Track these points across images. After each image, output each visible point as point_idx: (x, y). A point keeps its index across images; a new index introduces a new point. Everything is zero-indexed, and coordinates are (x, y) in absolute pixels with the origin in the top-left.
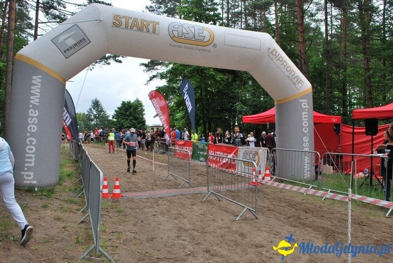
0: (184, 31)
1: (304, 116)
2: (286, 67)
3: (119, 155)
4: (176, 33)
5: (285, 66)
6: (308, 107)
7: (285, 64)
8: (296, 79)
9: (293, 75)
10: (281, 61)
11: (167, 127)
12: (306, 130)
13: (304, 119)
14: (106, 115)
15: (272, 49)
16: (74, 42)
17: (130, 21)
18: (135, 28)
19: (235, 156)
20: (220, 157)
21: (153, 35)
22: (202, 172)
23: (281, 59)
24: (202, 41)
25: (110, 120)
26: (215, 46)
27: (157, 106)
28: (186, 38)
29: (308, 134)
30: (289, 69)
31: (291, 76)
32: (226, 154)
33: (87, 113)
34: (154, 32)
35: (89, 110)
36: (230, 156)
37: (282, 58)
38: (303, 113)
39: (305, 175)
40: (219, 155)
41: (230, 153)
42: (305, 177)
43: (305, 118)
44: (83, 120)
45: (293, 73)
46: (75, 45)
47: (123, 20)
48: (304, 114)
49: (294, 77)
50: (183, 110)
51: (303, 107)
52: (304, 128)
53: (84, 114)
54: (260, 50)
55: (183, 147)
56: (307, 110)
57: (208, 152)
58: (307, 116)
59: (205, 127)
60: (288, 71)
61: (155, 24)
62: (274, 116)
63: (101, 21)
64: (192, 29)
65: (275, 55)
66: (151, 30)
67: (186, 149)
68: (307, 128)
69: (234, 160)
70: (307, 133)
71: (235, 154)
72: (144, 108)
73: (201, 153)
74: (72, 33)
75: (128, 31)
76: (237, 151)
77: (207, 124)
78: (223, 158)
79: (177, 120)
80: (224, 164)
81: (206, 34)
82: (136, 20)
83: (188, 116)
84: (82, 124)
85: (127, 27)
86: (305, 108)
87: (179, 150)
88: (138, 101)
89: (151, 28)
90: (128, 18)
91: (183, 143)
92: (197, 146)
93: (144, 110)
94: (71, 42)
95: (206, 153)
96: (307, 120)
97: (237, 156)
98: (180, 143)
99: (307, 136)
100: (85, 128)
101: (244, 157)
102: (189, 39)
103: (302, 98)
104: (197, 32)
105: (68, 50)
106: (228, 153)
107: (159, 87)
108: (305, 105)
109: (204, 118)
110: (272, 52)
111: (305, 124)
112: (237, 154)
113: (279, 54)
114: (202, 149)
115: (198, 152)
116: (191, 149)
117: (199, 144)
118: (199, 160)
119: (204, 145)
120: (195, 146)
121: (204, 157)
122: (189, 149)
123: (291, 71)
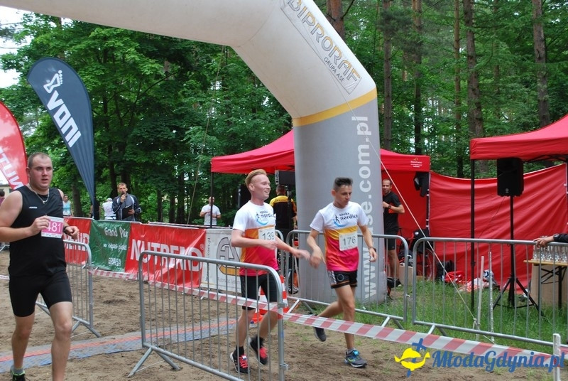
1: (361, 155)
2: (321, 39)
5: (319, 36)
6: (370, 133)
7: (319, 31)
8: (343, 69)
9: (337, 58)
10: (310, 24)
12: (366, 186)
13: (361, 162)
19: (198, 252)
20: (160, 256)
22: (118, 293)
23: (310, 19)
29: (370, 197)
30: (327, 44)
31: (332, 60)
32: (176, 248)
36: (186, 252)
37: (313, 18)
38: (361, 147)
39: (367, 290)
40: (159, 250)
41: (186, 246)
42: (367, 296)
43: (363, 158)
45: (337, 53)
48: (363, 151)
49: (339, 62)
51: (360, 133)
52: (362, 182)
56: (367, 140)
57: (129, 244)
58: (367, 155)
60: (327, 49)
62: (293, 153)
65: (298, 9)
68: (368, 182)
69: (196, 262)
70: (369, 193)
71: (197, 246)
73: (112, 247)
76: (202, 241)
78: (169, 257)
80: (172, 271)
86: (364, 137)
92: (101, 231)
95: (124, 248)
96: (368, 162)
97: (202, 251)
99: (368, 200)
101: (222, 253)
103: (359, 112)
106: (179, 244)
108: (363, 129)
111: (365, 172)
112: (202, 246)
113: (305, 8)
114: (114, 237)
115: (105, 245)
116: (86, 238)
117: (107, 224)
118: (107, 265)
119: (118, 228)
120: (96, 231)
121: (118, 256)
122: (81, 238)
123: (332, 49)
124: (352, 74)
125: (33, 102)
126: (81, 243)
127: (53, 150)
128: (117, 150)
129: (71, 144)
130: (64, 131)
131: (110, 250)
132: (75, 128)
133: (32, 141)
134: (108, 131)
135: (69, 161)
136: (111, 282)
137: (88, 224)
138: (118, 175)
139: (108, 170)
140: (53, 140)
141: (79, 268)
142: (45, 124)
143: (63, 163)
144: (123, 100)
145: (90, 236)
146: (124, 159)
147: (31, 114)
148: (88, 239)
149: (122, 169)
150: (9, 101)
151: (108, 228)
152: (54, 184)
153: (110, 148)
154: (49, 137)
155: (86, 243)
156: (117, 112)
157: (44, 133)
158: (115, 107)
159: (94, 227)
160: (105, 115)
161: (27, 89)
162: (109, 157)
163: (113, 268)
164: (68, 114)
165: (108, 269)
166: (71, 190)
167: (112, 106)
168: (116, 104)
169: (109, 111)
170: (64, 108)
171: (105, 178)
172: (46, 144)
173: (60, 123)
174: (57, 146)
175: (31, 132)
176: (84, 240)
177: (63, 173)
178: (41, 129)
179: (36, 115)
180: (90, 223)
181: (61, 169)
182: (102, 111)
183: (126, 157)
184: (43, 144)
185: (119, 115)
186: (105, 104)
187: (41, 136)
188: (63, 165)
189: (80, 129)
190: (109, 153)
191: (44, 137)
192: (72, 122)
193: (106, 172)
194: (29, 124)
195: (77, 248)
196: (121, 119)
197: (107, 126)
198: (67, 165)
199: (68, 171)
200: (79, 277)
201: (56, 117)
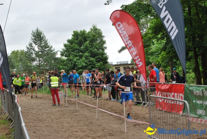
3: (72, 108)
11: (141, 64)
14: (52, 51)
25: (57, 59)
27: (125, 33)
33: (26, 50)
35: (28, 46)
44: (21, 60)
50: (162, 38)
53: (22, 52)
55: (168, 94)
59: (197, 63)
67: (173, 96)
72: (104, 39)
73: (199, 102)
77: (200, 57)
79: (152, 54)
83: (172, 47)
84: (20, 66)
87: (161, 98)
88: (95, 29)
91: (167, 87)
92: (192, 92)
93: (104, 42)
95: (206, 103)
98: (163, 88)
100: (25, 71)
107: (126, 7)
109: (195, 49)
114: (200, 96)
115: (194, 101)
116: (182, 97)
117: (195, 88)
118: (196, 114)
119: (202, 90)
120: (188, 92)
121: (204, 108)
122: (178, 97)
125: (145, 12)
126: (178, 99)
127: (158, 41)
128: (198, 39)
131: (198, 104)
133: (145, 36)
134: (192, 27)
135: (168, 48)
136: (199, 126)
137: (182, 87)
138: (199, 55)
139: (193, 52)
140: (158, 35)
141: (178, 116)
142: (153, 25)
143: (164, 49)
144: (201, 6)
145: (184, 95)
146: (203, 45)
147: (144, 20)
148: (183, 97)
149: (202, 52)
150: (131, 13)
151: (196, 90)
152: (159, 62)
153: (194, 38)
154: (155, 33)
155: (182, 99)
156: (197, 14)
157: (152, 31)
158: (195, 11)
159: (187, 90)
160: (190, 17)
161: (141, 4)
162: (193, 44)
163: (200, 116)
165: (197, 117)
166: (169, 66)
167: (193, 11)
168: (197, 9)
169: (192, 14)
171: (191, 58)
172: (153, 38)
174: (160, 38)
175: (144, 31)
176: (180, 98)
177: (164, 55)
178: (150, 29)
179: (146, 21)
180: (184, 87)
181: (163, 53)
182: (187, 14)
183: (204, 44)
184: (152, 38)
185: (198, 16)
186: (189, 10)
187: (150, 33)
188: (164, 51)
190: (193, 41)
191: (152, 33)
193: (191, 54)
194: (142, 26)
195: (176, 102)
196: (200, 19)
197: (191, 24)
198: (167, 50)
199: (167, 54)
200: (179, 122)
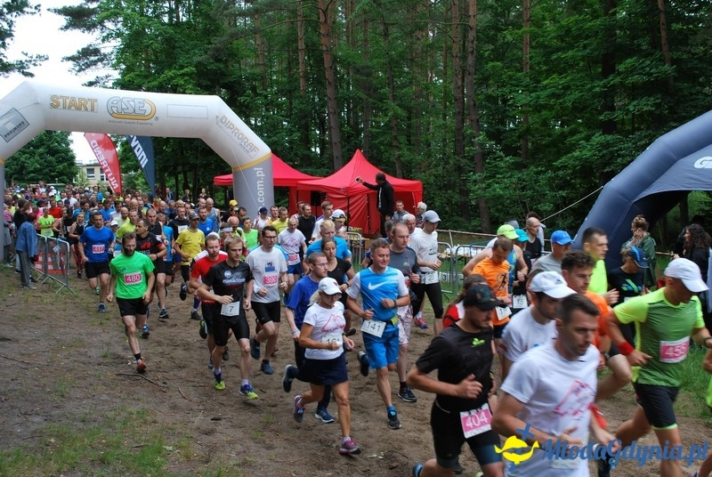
0: (124, 106)
1: (259, 185)
2: (237, 135)
4: (115, 110)
6: (264, 175)
7: (236, 131)
8: (249, 147)
10: (232, 129)
12: (261, 199)
13: (258, 188)
15: (220, 117)
16: (14, 126)
17: (68, 101)
18: (73, 108)
21: (92, 113)
23: (231, 126)
24: (143, 115)
26: (157, 118)
28: (126, 114)
30: (241, 136)
31: (243, 143)
34: (92, 110)
38: (258, 182)
43: (260, 187)
45: (245, 140)
46: (15, 129)
47: (61, 101)
49: (246, 144)
51: (259, 175)
54: (207, 118)
56: (262, 179)
58: (262, 185)
60: (240, 139)
61: (94, 101)
63: (38, 103)
64: (132, 103)
65: (225, 123)
66: (89, 108)
74: (11, 117)
75: (66, 111)
81: (147, 108)
82: (73, 99)
85: (64, 108)
86: (261, 177)
89: (89, 106)
90: (65, 98)
94: (10, 126)
96: (263, 189)
102: (129, 114)
103: (258, 166)
104: (138, 105)
105: (8, 134)
110: (222, 120)
111: (261, 193)
113: (229, 121)
123: (243, 138)
124: (254, 148)
129: (143, 166)
130: (139, 159)
132: (145, 157)
164: (141, 149)
170: (139, 146)
173: (137, 154)
189: (147, 157)
192: (143, 153)
201: (135, 151)
